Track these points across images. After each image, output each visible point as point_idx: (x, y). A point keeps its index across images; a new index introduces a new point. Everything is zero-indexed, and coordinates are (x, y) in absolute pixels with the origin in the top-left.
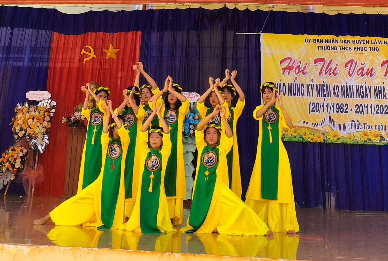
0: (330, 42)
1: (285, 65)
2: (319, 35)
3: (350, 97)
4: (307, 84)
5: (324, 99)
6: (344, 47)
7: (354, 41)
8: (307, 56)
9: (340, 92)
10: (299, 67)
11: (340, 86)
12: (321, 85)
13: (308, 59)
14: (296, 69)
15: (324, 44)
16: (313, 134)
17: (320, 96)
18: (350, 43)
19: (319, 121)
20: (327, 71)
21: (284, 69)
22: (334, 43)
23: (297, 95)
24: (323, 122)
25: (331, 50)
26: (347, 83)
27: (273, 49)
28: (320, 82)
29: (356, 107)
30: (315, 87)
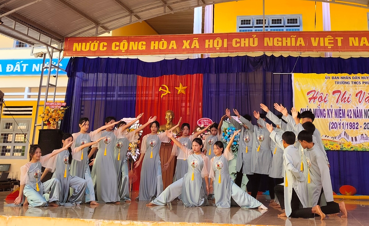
0: (344, 78)
1: (311, 96)
2: (336, 74)
3: (360, 118)
4: (328, 109)
5: (341, 119)
6: (355, 82)
7: (363, 77)
8: (327, 89)
9: (352, 114)
10: (321, 97)
11: (352, 110)
12: (338, 109)
13: (328, 91)
14: (319, 99)
15: (340, 80)
16: (333, 145)
17: (337, 118)
18: (359, 79)
19: (337, 135)
20: (342, 100)
21: (310, 99)
22: (348, 79)
23: (320, 117)
24: (340, 136)
25: (345, 84)
26: (357, 108)
27: (302, 84)
28: (337, 108)
29: (364, 125)
30: (334, 111)
